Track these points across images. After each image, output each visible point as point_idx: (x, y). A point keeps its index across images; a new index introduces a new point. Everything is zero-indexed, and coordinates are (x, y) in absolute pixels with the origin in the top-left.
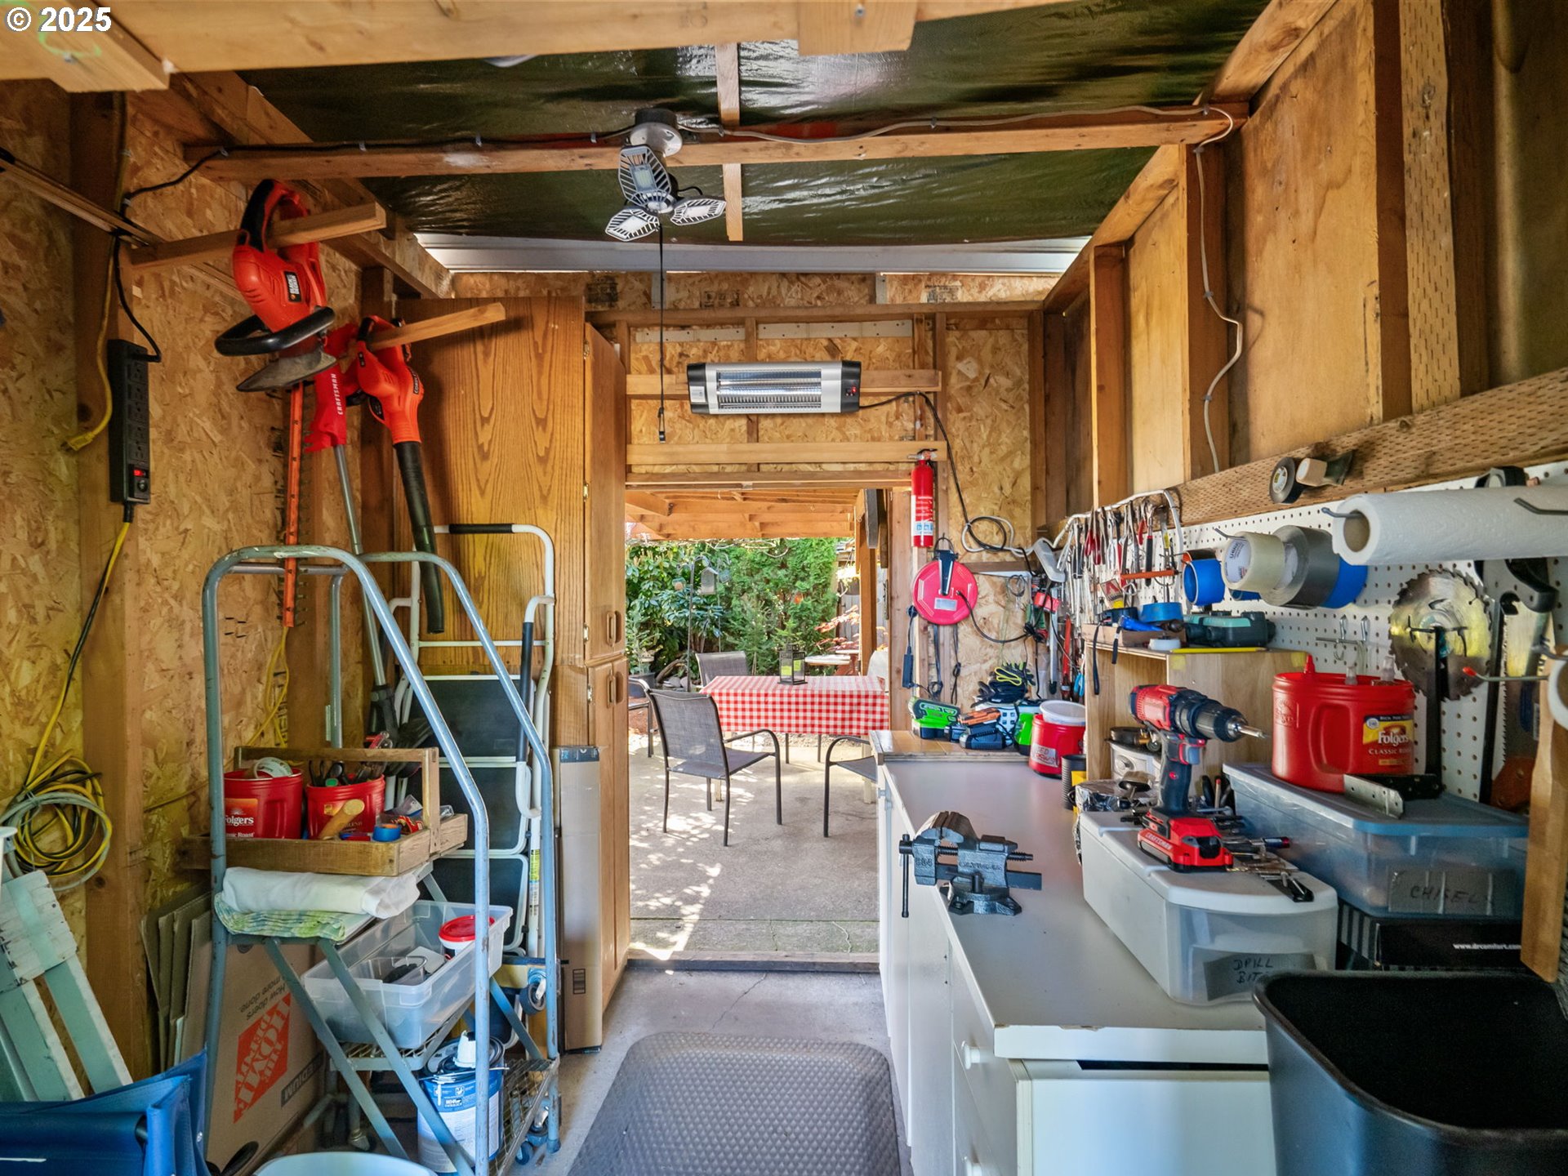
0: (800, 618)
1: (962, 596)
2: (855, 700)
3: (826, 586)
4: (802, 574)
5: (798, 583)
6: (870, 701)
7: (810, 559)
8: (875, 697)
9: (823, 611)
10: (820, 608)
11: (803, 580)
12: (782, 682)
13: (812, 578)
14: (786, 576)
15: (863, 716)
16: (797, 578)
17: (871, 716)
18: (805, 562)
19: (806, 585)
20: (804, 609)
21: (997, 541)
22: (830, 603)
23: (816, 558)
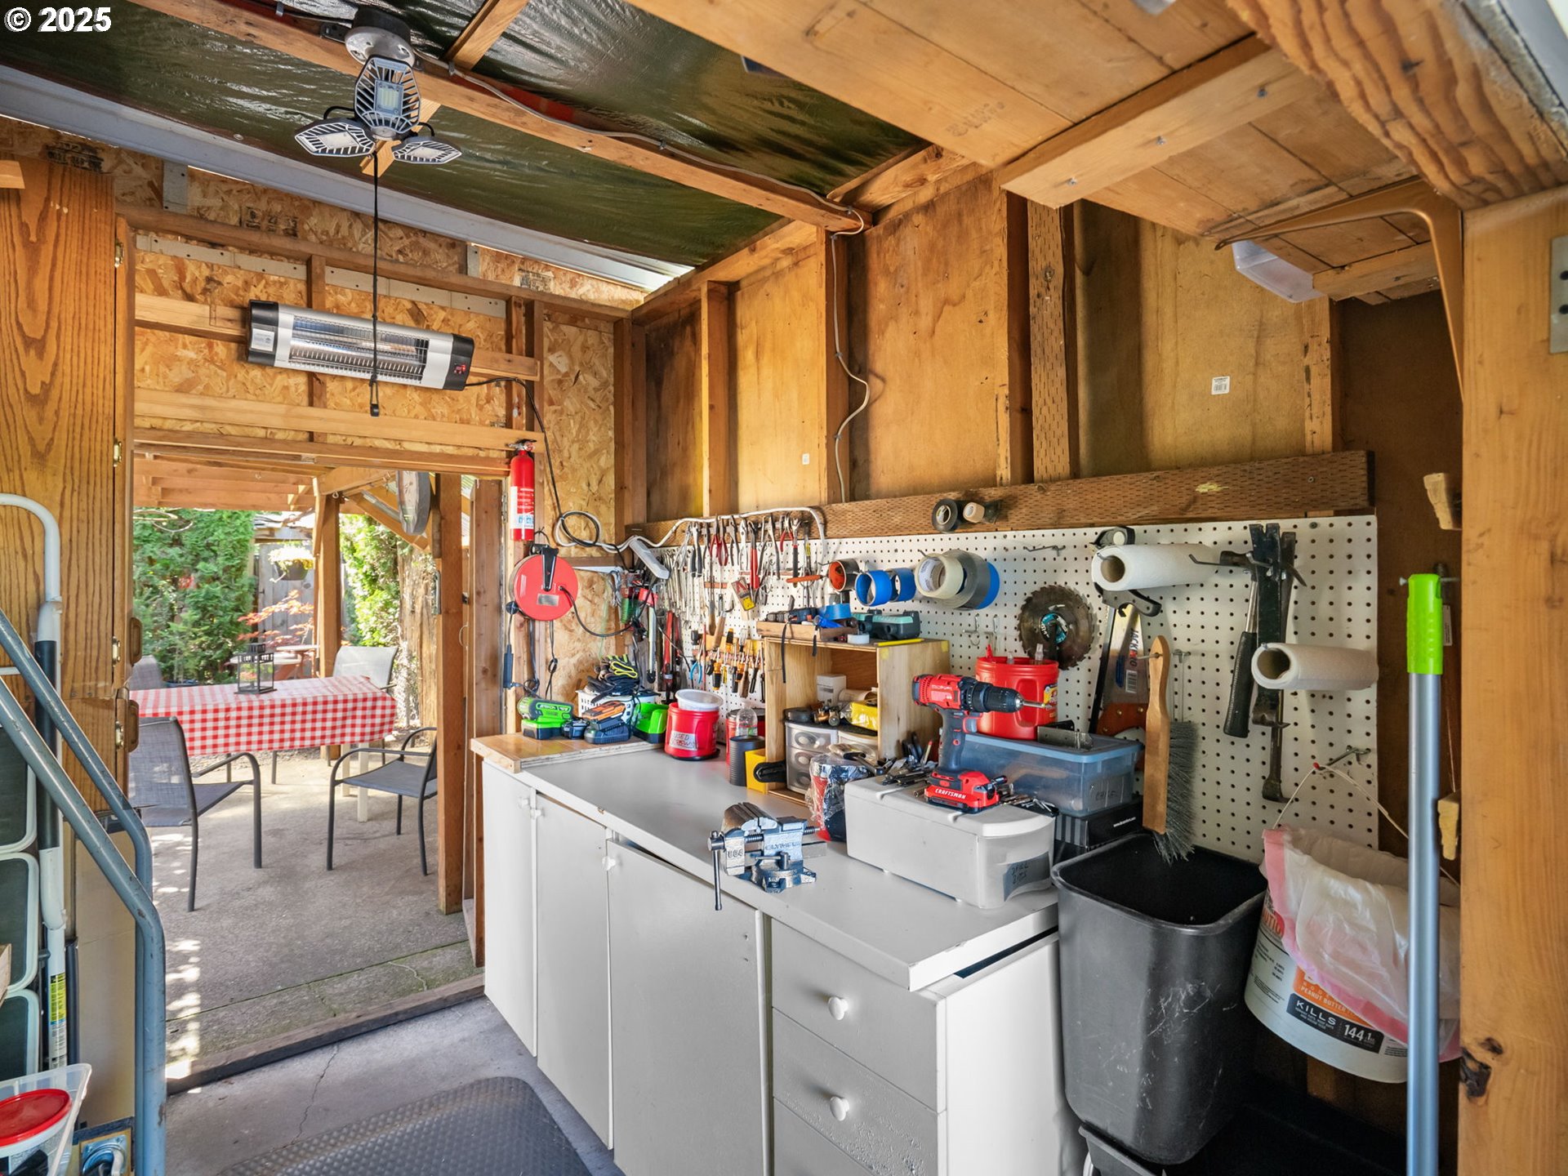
0: (204, 609)
1: (564, 590)
2: (350, 705)
3: (240, 569)
4: (206, 554)
5: (201, 565)
6: (369, 704)
7: (219, 534)
8: (375, 699)
9: (238, 599)
10: (233, 595)
11: (206, 560)
12: (241, 691)
13: (220, 560)
14: (181, 556)
15: (359, 721)
16: (198, 558)
17: (369, 721)
18: (211, 539)
19: (211, 567)
20: (209, 597)
21: (584, 535)
22: (246, 589)
23: (228, 534)
